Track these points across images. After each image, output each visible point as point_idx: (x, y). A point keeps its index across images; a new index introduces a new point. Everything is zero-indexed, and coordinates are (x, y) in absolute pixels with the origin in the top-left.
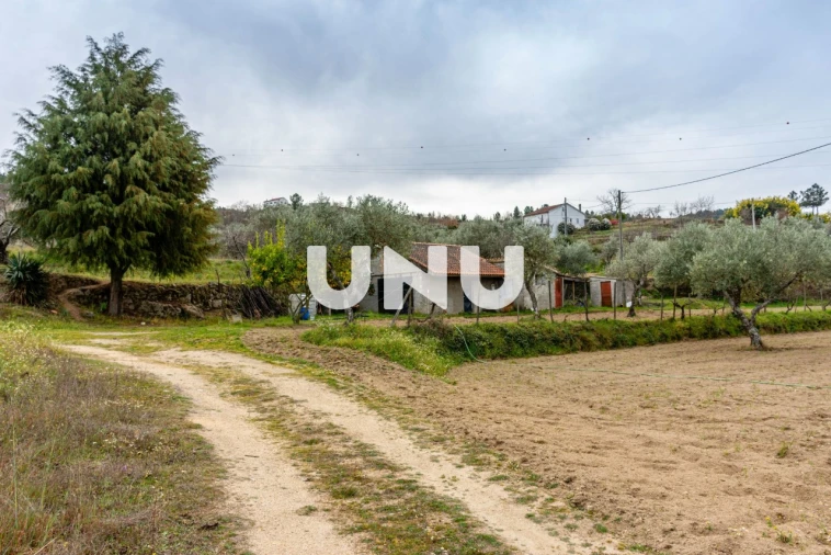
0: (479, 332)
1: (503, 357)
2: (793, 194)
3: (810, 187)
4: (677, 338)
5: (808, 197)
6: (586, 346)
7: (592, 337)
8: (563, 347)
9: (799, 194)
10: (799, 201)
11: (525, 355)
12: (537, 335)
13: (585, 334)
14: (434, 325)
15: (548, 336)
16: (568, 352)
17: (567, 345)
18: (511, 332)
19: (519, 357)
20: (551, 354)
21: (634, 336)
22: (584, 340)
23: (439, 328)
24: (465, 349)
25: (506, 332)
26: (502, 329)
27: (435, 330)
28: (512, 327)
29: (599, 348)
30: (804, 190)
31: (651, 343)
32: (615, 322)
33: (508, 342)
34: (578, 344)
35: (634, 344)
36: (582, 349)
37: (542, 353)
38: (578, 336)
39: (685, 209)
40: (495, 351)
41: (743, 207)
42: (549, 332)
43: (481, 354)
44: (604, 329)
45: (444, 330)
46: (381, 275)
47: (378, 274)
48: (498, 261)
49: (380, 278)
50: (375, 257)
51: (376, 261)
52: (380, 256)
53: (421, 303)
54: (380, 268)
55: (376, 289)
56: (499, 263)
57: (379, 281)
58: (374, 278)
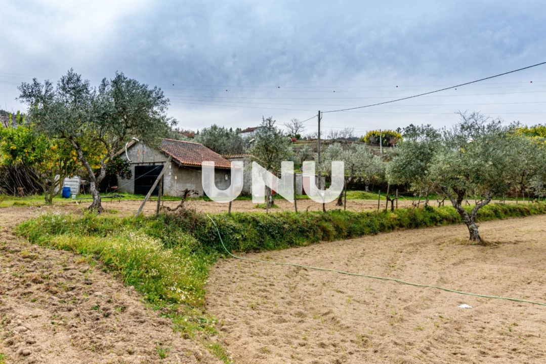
0: (232, 223)
1: (256, 250)
2: (399, 129)
3: (409, 126)
4: (391, 228)
5: (407, 131)
6: (326, 236)
7: (330, 227)
8: (307, 237)
9: (402, 130)
10: (402, 134)
11: (277, 247)
12: (286, 226)
13: (325, 224)
14: (186, 215)
15: (294, 226)
16: (313, 242)
17: (311, 235)
18: (262, 223)
19: (271, 249)
20: (299, 245)
21: (361, 226)
22: (324, 230)
23: (191, 219)
24: (218, 242)
25: (258, 222)
26: (254, 220)
27: (187, 220)
28: (263, 217)
29: (337, 238)
30: (405, 127)
31: (374, 233)
32: (346, 213)
33: (261, 232)
34: (320, 234)
35: (362, 234)
36: (323, 239)
37: (291, 244)
38: (319, 226)
39: (336, 134)
40: (249, 243)
41: (370, 135)
42: (295, 222)
43: (235, 247)
44: (339, 219)
45: (196, 221)
46: (138, 164)
47: (136, 162)
48: (231, 157)
49: (137, 165)
50: (133, 148)
51: (134, 152)
52: (138, 147)
53: (169, 187)
54: (137, 157)
55: (133, 174)
56: (232, 158)
57: (136, 167)
58: (132, 165)
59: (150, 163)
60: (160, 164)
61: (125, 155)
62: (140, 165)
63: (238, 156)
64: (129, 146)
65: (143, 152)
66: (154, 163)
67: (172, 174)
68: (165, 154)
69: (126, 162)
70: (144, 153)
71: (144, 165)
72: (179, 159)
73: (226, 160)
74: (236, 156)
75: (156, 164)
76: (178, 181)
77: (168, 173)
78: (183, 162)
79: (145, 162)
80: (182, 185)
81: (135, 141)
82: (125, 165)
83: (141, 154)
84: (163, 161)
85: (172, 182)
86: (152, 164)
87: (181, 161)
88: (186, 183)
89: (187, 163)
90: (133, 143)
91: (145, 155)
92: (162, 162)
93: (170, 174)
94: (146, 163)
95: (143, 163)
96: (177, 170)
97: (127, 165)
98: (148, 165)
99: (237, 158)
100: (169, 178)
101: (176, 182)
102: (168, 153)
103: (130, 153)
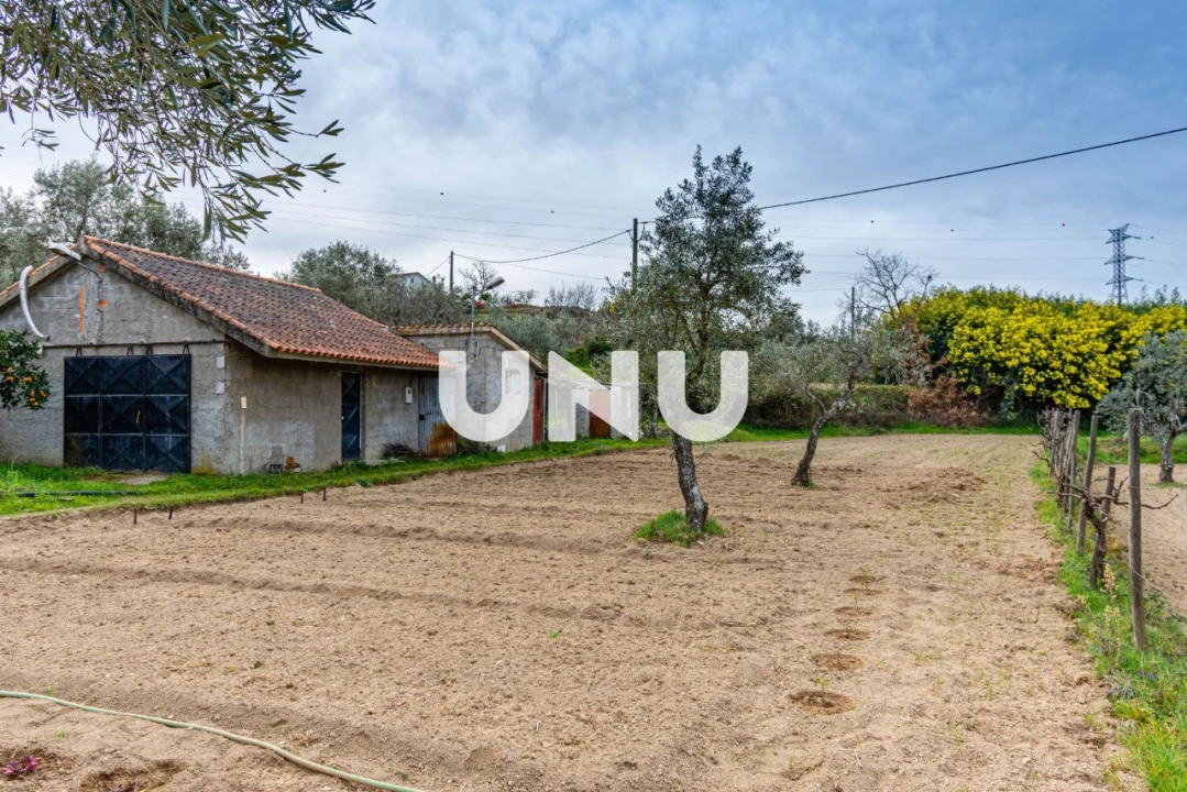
39: (561, 297)
46: (79, 348)
47: (68, 341)
48: (421, 332)
49: (73, 354)
50: (55, 289)
51: (61, 302)
52: (76, 285)
53: (218, 439)
54: (76, 324)
55: (57, 388)
56: (424, 336)
57: (67, 361)
58: (50, 353)
59: (131, 347)
60: (179, 351)
61: (21, 315)
62: (88, 353)
63: (445, 330)
64: (33, 281)
65: (101, 302)
66: (149, 347)
67: (227, 389)
68: (195, 314)
69: (19, 338)
70: (105, 307)
71: (104, 353)
72: (259, 335)
73: (406, 342)
74: (438, 331)
75: (158, 352)
76: (252, 414)
77: (213, 384)
78: (276, 345)
79: (109, 341)
80: (266, 426)
81: (62, 261)
82: (15, 352)
83: (90, 311)
84: (189, 339)
85: (230, 419)
86: (138, 352)
87: (267, 340)
88: (282, 419)
89: (293, 348)
90: (55, 267)
91: (107, 317)
92: (187, 345)
93: (221, 388)
94: (114, 345)
95: (98, 347)
96: (248, 373)
97: (29, 351)
98: (123, 353)
99: (441, 335)
100: (218, 405)
101: (243, 418)
102: (211, 308)
103: (41, 305)
